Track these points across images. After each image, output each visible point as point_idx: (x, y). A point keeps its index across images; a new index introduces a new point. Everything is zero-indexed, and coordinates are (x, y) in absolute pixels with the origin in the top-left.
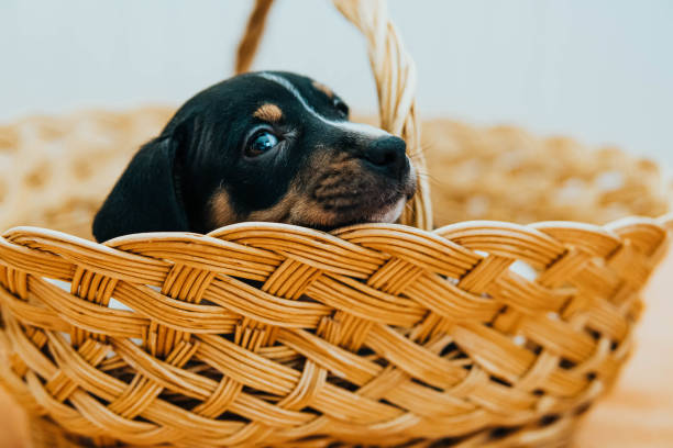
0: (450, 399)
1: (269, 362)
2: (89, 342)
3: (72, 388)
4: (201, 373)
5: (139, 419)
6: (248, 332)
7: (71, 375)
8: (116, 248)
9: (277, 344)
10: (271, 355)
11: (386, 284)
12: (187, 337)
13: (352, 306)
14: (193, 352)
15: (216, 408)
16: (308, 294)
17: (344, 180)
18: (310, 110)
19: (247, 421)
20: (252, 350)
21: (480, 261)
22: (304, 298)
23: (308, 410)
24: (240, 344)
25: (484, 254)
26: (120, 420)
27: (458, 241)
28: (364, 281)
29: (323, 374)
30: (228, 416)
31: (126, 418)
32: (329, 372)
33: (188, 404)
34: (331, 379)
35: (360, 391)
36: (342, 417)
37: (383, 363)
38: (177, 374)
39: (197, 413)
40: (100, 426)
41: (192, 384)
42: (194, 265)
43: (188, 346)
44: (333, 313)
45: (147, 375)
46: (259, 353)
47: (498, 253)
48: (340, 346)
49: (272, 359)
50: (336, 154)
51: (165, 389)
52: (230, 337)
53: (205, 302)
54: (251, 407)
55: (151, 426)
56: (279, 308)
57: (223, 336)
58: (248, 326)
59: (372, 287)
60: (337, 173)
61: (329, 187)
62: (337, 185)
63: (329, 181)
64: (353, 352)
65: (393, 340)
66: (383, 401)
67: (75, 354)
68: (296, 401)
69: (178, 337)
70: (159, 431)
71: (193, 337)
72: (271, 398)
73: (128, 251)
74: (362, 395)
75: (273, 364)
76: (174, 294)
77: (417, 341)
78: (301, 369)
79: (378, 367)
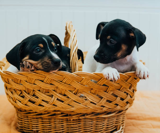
0: (81, 105)
1: (46, 96)
2: (17, 91)
3: (15, 99)
4: (36, 97)
5: (26, 105)
6: (42, 90)
7: (15, 97)
8: (19, 74)
9: (48, 93)
10: (47, 94)
11: (65, 82)
12: (32, 90)
13: (60, 86)
14: (33, 93)
15: (38, 103)
16: (52, 83)
17: (47, 64)
18: (48, 48)
19: (44, 106)
20: (43, 93)
21: (83, 79)
22: (51, 84)
23: (54, 105)
24: (41, 92)
25: (84, 78)
26: (23, 105)
27: (77, 75)
28: (61, 82)
29: (56, 99)
30: (40, 105)
31: (24, 104)
32: (57, 98)
33: (34, 103)
34: (58, 99)
35: (64, 102)
36: (61, 107)
37: (68, 97)
38: (31, 97)
39: (35, 104)
40: (20, 106)
41: (33, 99)
42: (31, 77)
43: (32, 92)
44: (57, 87)
45: (27, 97)
46: (44, 94)
47: (86, 78)
48: (60, 94)
49: (47, 95)
50: (48, 59)
51: (29, 100)
52: (39, 91)
53: (34, 84)
54: (44, 103)
55: (28, 106)
56: (46, 85)
57: (38, 90)
58: (42, 89)
59: (63, 83)
60: (47, 62)
61: (45, 64)
62: (46, 64)
63: (45, 63)
64: (62, 95)
65: (69, 93)
66: (69, 105)
67: (16, 93)
68: (51, 103)
69: (31, 90)
70: (29, 107)
71: (33, 90)
72: (47, 102)
73: (21, 74)
74: (64, 103)
75: (47, 96)
76: (29, 82)
77: (74, 94)
78: (52, 97)
79: (67, 98)
